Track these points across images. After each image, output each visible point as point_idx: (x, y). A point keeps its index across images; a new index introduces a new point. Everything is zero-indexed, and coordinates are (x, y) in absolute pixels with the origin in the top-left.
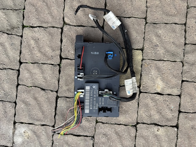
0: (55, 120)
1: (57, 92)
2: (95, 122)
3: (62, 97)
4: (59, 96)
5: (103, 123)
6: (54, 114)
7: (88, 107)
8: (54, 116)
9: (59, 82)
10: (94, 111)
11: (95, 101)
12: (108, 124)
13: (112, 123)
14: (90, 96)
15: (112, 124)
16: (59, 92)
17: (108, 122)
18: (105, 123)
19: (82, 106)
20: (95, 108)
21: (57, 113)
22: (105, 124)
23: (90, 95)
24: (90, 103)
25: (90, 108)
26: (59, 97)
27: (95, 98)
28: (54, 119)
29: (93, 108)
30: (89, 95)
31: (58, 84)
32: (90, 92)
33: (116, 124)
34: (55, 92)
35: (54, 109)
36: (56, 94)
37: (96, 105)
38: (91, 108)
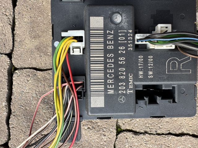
0: (9, 129)
1: (10, 55)
2: (115, 131)
3: (25, 68)
4: (16, 66)
5: (136, 133)
6: (5, 114)
7: (102, 87)
8: (5, 119)
9: (13, 30)
10: (122, 100)
11: (122, 66)
12: (150, 134)
13: (159, 132)
14: (106, 51)
15: (159, 134)
16: (14, 56)
17: (148, 130)
18: (141, 133)
19: (79, 85)
20: (126, 90)
21: (13, 111)
22: (142, 136)
23: (106, 45)
24: (106, 74)
25: (106, 89)
26: (16, 69)
27: (122, 55)
28: (6, 127)
29: (116, 89)
30: (101, 46)
31: (11, 35)
32: (105, 35)
33: (170, 134)
34: (6, 54)
35: (5, 99)
36: (8, 59)
37: (127, 81)
38: (111, 92)
